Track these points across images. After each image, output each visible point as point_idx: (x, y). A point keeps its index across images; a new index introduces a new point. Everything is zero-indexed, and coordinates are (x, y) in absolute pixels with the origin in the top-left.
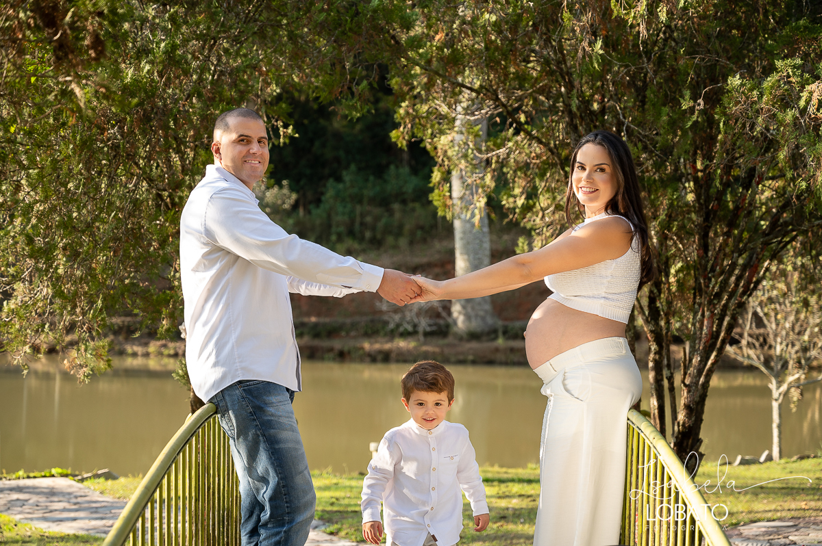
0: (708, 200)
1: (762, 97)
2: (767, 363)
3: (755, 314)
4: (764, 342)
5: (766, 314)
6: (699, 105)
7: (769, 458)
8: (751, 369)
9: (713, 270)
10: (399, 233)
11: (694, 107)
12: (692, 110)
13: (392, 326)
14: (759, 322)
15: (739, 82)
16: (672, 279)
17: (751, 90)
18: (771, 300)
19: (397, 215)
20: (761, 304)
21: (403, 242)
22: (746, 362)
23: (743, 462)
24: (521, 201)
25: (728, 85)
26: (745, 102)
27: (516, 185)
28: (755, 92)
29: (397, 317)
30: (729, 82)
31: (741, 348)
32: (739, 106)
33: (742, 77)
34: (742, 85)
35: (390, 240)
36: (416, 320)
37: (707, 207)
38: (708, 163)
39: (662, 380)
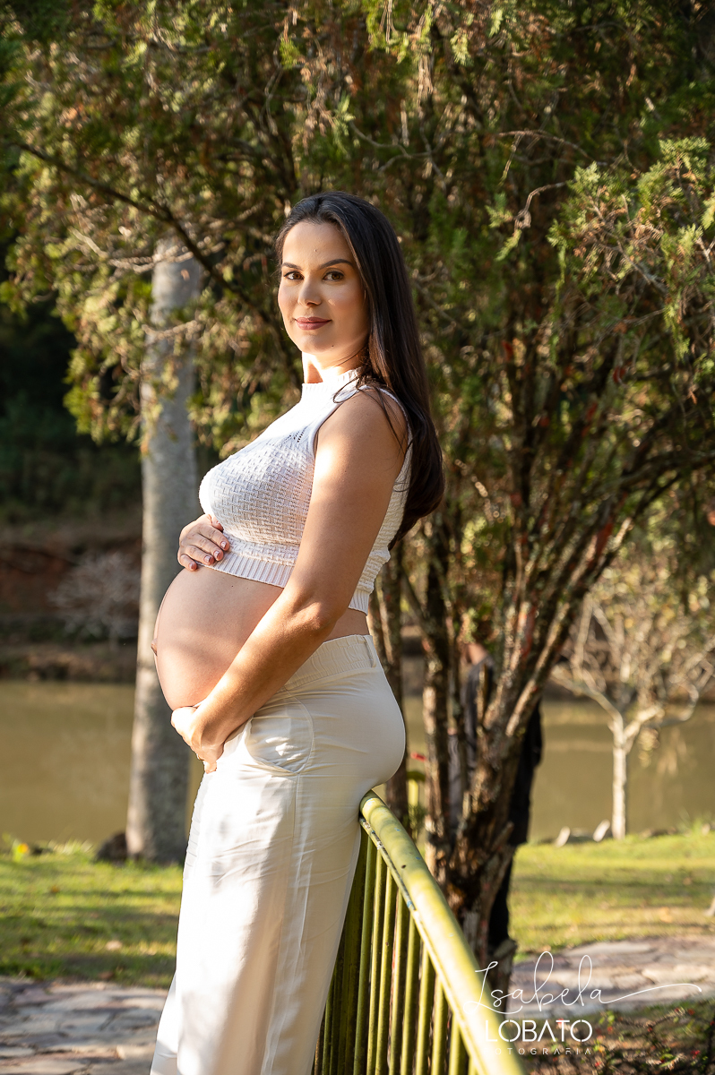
0: (531, 410)
1: (637, 208)
2: (609, 691)
3: (594, 620)
4: (605, 662)
5: (611, 621)
6: (522, 219)
7: (609, 835)
8: (584, 700)
9: (537, 530)
10: (86, 492)
11: (513, 223)
12: (506, 229)
13: (70, 627)
14: (598, 631)
15: (594, 178)
16: (466, 548)
17: (617, 193)
18: (617, 599)
19: (85, 468)
20: (603, 605)
21: (92, 507)
22: (579, 691)
23: (573, 840)
24: (221, 415)
25: (575, 182)
26: (605, 214)
27: (214, 387)
28: (623, 198)
29: (78, 616)
30: (578, 176)
31: (570, 670)
32: (595, 224)
33: (601, 170)
34: (601, 183)
35: (73, 503)
36: (105, 621)
37: (529, 422)
38: (535, 325)
39: (445, 719)
